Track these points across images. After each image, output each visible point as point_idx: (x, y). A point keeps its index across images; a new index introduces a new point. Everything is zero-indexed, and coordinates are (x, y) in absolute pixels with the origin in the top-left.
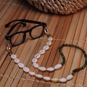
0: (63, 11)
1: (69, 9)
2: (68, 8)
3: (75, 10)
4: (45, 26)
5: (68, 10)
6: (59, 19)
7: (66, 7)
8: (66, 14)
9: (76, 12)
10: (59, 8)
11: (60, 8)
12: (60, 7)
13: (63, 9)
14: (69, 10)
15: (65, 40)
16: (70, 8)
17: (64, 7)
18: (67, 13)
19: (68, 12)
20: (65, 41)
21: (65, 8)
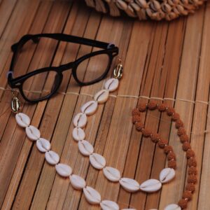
0: (160, 14)
1: (177, 8)
2: (172, 6)
3: (189, 7)
4: (114, 54)
5: (172, 11)
6: (151, 34)
7: (168, 3)
8: (169, 19)
9: (193, 12)
10: (150, 5)
11: (152, 5)
12: (153, 3)
13: (161, 8)
14: (175, 10)
15: (174, 100)
16: (179, 4)
17: (162, 4)
18: (170, 16)
19: (172, 14)
20: (175, 102)
21: (165, 6)
